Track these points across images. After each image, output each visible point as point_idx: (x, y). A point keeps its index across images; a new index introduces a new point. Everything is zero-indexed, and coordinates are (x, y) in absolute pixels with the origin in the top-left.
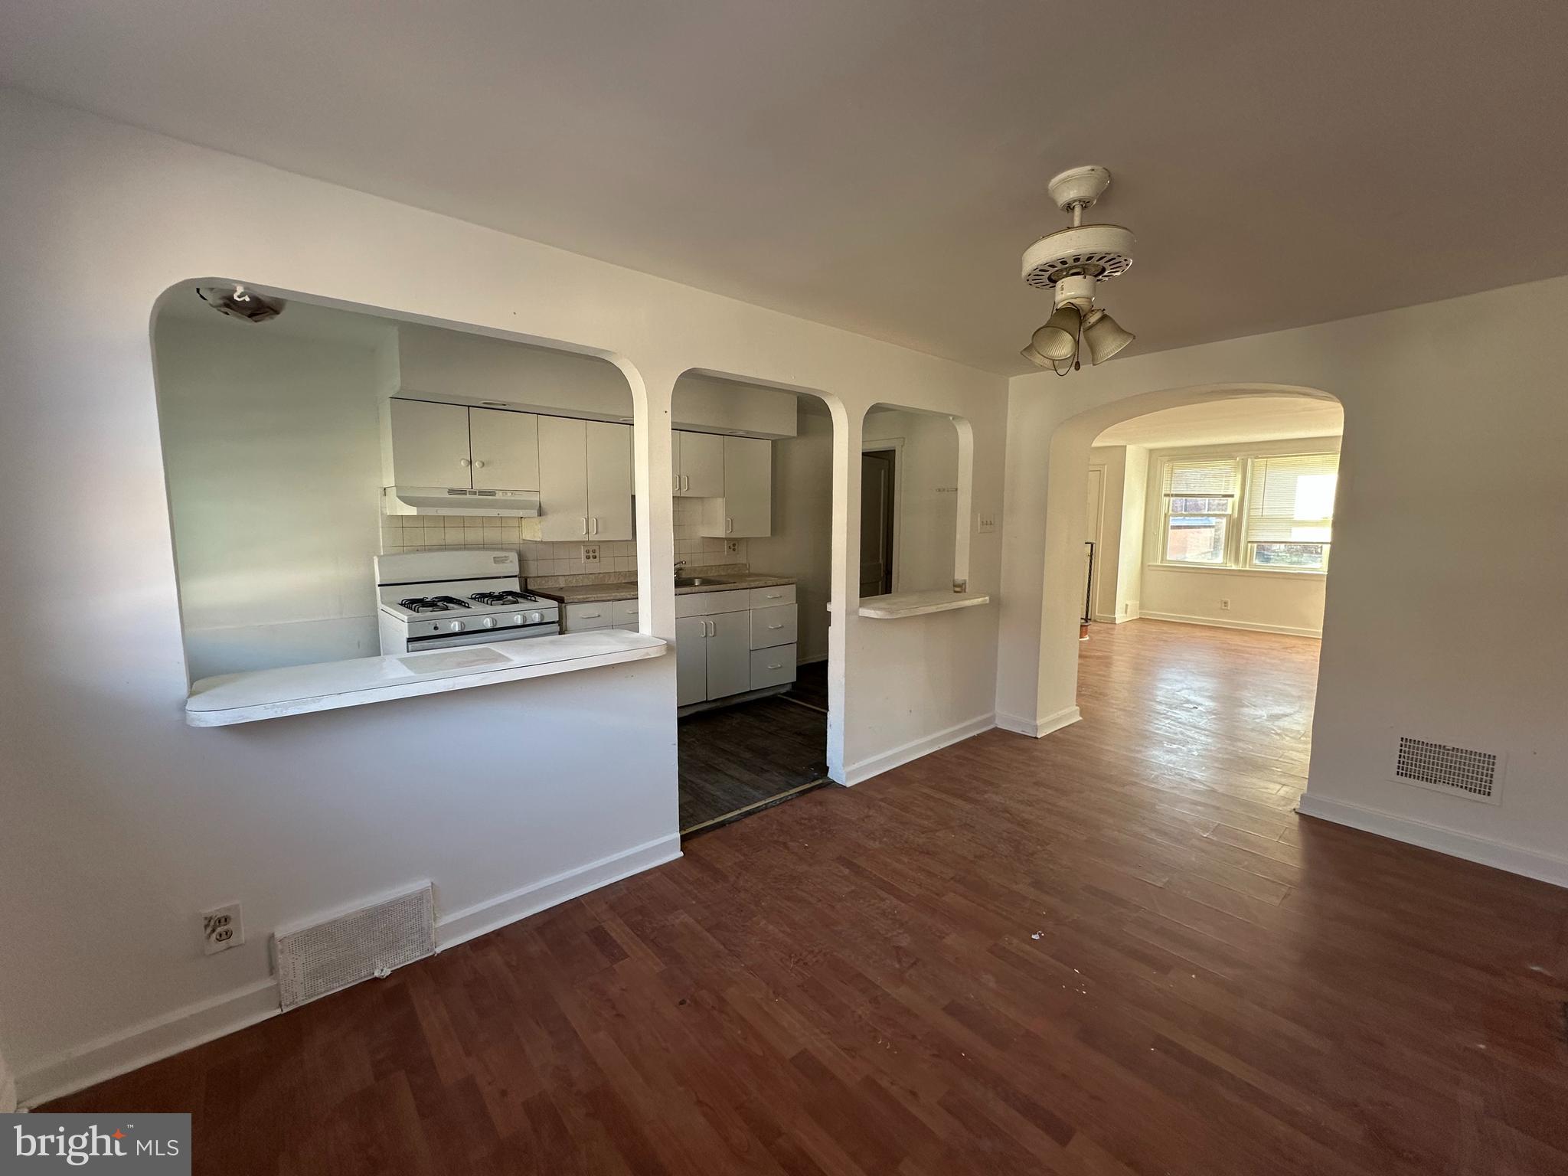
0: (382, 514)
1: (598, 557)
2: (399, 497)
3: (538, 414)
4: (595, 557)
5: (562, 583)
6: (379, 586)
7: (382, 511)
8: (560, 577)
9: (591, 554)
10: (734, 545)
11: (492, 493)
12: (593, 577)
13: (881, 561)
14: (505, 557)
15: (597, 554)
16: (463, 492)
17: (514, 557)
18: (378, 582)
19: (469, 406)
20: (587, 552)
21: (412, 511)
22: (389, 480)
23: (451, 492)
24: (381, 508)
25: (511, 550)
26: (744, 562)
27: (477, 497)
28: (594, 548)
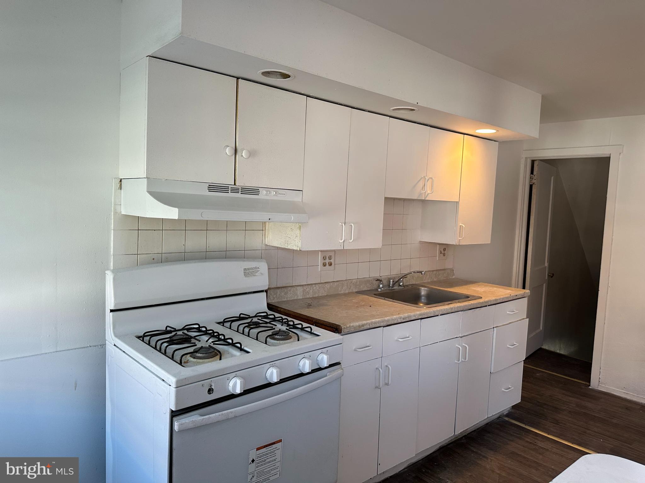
0: (115, 213)
1: (333, 264)
2: (151, 193)
3: (308, 96)
4: (330, 264)
5: (299, 294)
6: (111, 311)
7: (115, 209)
8: (298, 288)
9: (327, 261)
10: (445, 250)
11: (254, 191)
12: (328, 286)
13: (546, 264)
14: (256, 268)
15: (332, 260)
16: (223, 189)
17: (263, 267)
18: (110, 304)
19: (238, 78)
20: (324, 258)
21: (172, 213)
22: (141, 170)
23: (212, 188)
24: (115, 205)
25: (262, 259)
26: (451, 267)
27: (239, 195)
28: (330, 254)
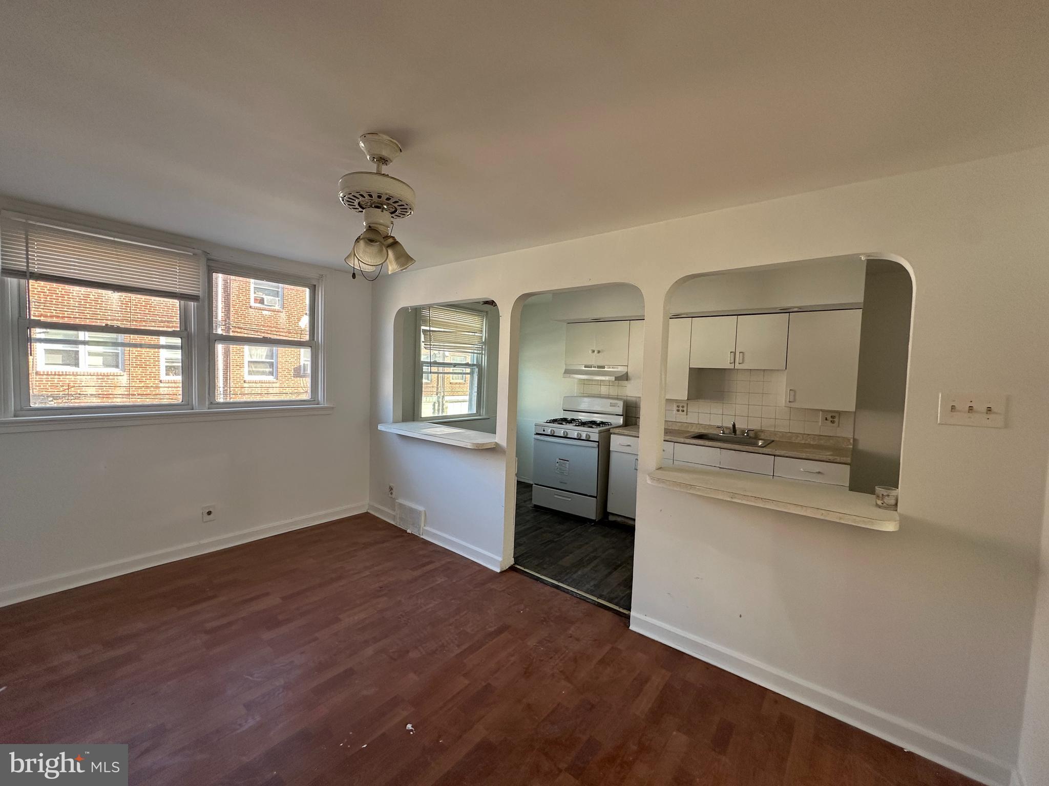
4: (683, 411)
6: (563, 410)
9: (680, 409)
10: (833, 417)
11: (604, 367)
12: (680, 424)
14: (615, 403)
15: (685, 409)
16: (590, 367)
20: (678, 407)
23: (586, 366)
25: (620, 399)
27: (596, 369)
28: (683, 404)
